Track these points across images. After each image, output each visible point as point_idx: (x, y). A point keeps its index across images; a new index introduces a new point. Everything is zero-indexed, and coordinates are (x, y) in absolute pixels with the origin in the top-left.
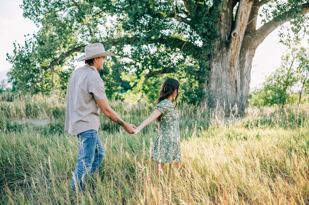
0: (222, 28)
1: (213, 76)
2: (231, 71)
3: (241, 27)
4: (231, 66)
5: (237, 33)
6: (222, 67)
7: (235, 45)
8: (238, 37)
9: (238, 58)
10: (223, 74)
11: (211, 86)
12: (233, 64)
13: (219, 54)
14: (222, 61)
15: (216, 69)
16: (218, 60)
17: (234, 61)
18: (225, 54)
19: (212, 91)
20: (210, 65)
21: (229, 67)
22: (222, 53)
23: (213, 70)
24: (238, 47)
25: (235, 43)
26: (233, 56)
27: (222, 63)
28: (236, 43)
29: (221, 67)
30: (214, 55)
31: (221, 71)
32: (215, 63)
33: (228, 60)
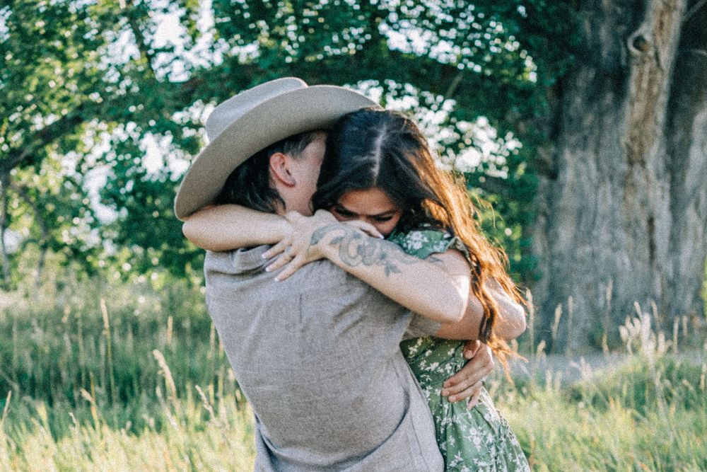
0: (603, 21)
1: (568, 200)
2: (630, 181)
3: (662, 14)
4: (631, 163)
5: (648, 38)
6: (599, 169)
7: (645, 85)
8: (651, 53)
9: (659, 132)
10: (601, 191)
11: (556, 236)
12: (641, 153)
13: (589, 119)
14: (598, 145)
15: (578, 175)
16: (585, 138)
17: (641, 145)
18: (608, 120)
19: (561, 256)
20: (555, 157)
21: (624, 167)
22: (601, 114)
23: (568, 176)
24: (655, 90)
25: (641, 74)
26: (636, 125)
27: (596, 152)
28: (646, 78)
29: (593, 166)
30: (571, 120)
31: (595, 181)
32: (573, 153)
33: (618, 142)
